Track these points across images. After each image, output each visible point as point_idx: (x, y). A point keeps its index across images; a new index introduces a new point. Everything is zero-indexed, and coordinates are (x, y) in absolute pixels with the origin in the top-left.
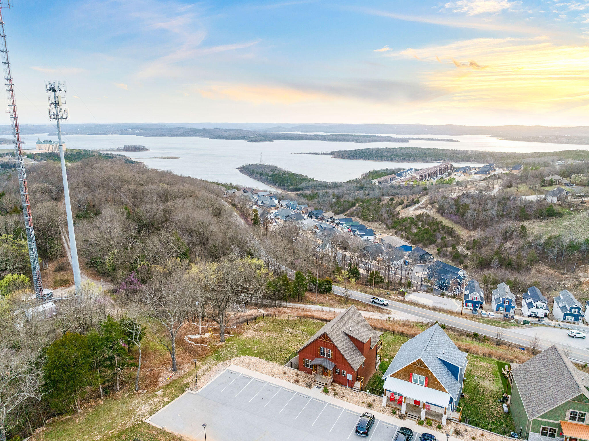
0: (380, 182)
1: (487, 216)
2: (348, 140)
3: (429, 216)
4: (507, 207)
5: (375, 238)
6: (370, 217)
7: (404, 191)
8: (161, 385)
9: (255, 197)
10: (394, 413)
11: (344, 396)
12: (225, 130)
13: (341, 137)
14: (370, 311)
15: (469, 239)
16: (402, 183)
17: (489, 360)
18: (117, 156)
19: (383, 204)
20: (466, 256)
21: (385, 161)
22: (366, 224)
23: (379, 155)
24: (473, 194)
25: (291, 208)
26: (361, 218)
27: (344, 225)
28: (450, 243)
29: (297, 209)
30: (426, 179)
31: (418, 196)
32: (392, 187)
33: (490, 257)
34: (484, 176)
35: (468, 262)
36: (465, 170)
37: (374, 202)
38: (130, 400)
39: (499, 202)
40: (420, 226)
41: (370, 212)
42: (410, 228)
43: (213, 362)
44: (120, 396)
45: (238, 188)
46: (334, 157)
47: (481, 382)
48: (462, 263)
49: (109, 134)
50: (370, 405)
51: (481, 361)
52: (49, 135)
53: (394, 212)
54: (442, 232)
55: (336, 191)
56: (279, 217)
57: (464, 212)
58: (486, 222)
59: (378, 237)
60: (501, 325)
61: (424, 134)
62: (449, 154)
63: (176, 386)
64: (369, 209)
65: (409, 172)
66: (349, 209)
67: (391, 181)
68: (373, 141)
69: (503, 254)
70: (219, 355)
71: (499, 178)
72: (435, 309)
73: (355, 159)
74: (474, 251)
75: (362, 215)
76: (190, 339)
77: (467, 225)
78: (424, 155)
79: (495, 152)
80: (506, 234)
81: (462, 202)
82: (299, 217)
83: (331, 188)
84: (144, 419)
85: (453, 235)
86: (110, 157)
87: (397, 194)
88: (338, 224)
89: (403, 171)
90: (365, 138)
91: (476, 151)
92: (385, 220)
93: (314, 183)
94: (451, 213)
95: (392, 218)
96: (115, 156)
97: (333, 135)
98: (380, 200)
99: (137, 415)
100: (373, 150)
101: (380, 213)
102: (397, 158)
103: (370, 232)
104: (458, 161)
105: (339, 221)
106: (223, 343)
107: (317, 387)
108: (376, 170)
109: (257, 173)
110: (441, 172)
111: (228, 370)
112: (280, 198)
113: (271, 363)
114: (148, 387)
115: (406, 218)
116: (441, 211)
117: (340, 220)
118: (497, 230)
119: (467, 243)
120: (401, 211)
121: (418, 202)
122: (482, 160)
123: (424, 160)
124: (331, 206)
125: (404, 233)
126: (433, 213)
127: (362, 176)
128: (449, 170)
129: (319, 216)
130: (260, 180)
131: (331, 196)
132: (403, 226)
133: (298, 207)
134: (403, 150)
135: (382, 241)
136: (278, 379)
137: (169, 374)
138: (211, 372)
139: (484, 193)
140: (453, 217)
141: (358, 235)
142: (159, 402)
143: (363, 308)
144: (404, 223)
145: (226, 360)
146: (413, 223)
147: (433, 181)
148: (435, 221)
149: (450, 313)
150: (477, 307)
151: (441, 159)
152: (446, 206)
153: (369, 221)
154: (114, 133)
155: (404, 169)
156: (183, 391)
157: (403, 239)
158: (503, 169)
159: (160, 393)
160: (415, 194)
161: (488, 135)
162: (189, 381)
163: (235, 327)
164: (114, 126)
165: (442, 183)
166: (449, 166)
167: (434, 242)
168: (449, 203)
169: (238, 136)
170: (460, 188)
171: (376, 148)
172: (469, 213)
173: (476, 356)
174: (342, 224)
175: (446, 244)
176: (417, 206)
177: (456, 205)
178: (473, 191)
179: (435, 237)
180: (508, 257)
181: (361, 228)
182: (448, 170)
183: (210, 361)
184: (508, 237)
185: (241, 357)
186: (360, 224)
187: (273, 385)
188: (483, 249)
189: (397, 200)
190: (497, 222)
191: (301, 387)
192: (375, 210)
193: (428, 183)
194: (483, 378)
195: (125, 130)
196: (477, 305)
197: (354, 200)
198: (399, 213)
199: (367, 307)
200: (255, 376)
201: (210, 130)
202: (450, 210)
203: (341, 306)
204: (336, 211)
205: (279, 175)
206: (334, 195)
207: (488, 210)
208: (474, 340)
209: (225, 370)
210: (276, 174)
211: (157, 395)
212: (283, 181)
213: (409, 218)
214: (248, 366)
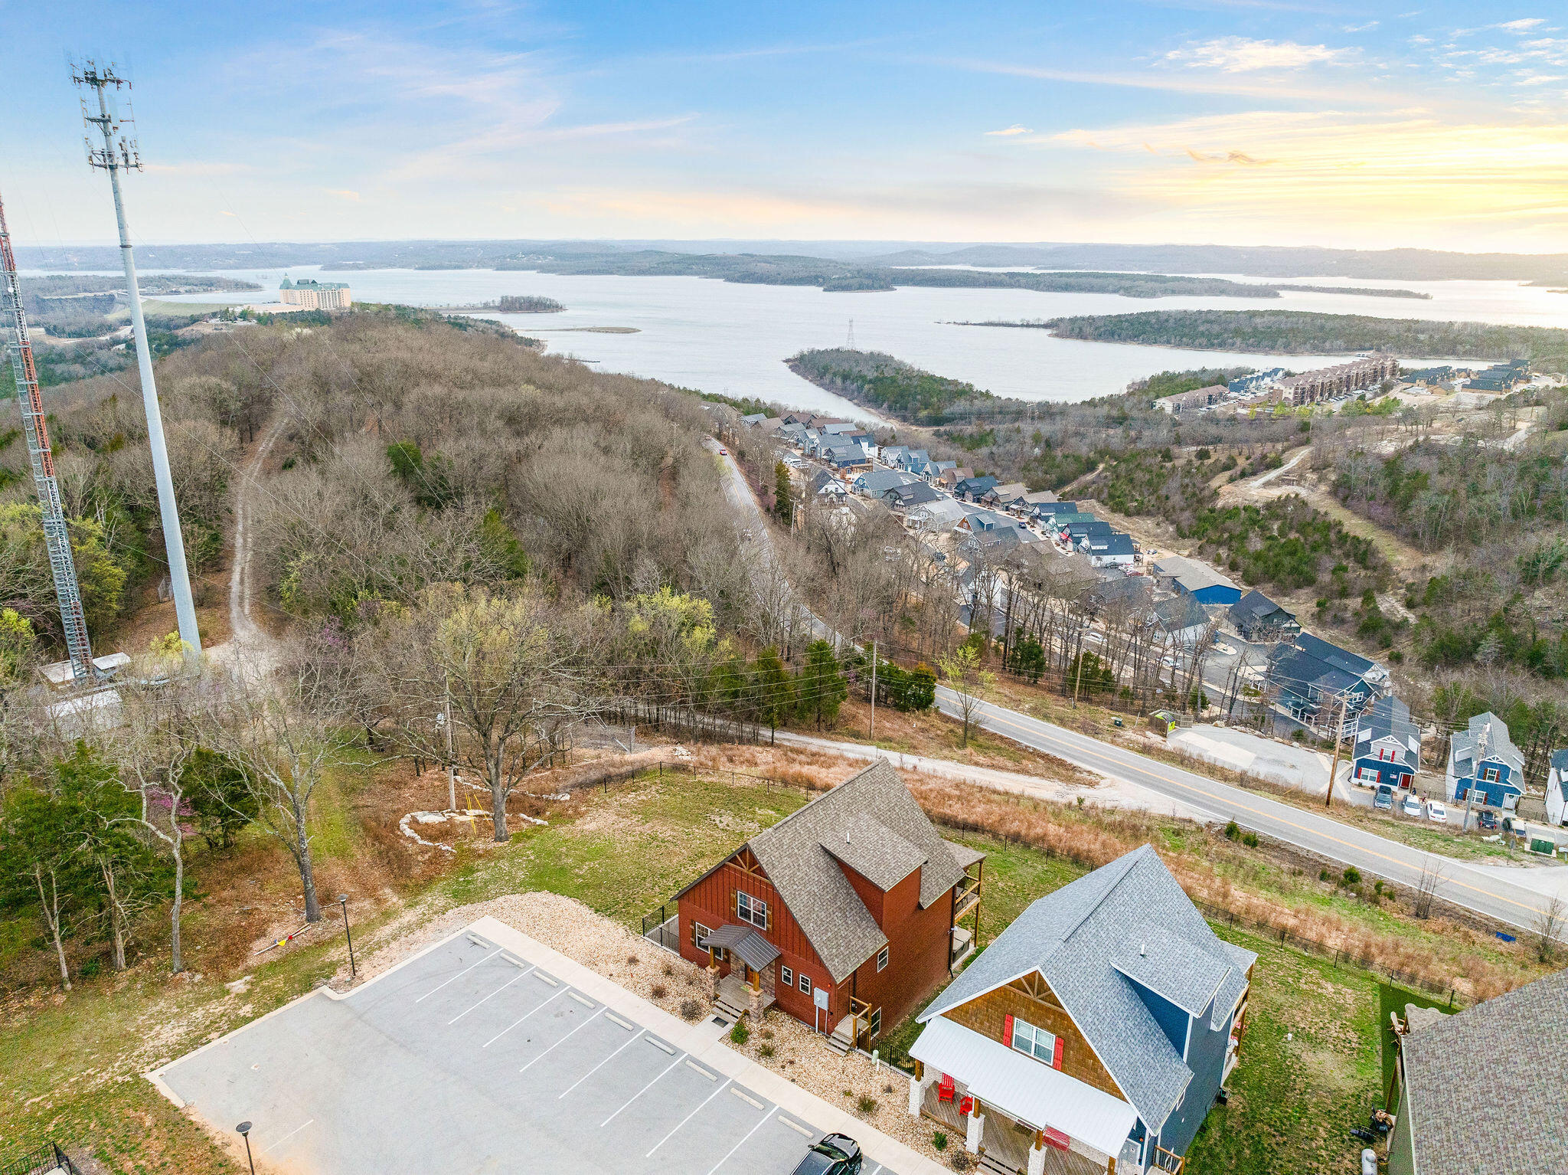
0: (1179, 405)
1: (1480, 510)
2: (1102, 290)
3: (1304, 503)
4: (1550, 486)
5: (1137, 560)
6: (1132, 501)
7: (1242, 432)
8: (252, 961)
9: (813, 435)
10: (941, 1143)
11: (792, 1062)
12: (767, 260)
13: (1084, 280)
14: (1032, 775)
15: (1418, 575)
16: (1242, 411)
17: (1355, 975)
18: (478, 323)
19: (1174, 467)
20: (1400, 626)
21: (1201, 347)
22: (1119, 523)
23: (1186, 330)
24: (1446, 445)
25: (910, 469)
26: (1106, 505)
27: (1052, 520)
28: (1357, 587)
29: (927, 473)
30: (1312, 400)
31: (1279, 447)
32: (1212, 419)
33: (1475, 633)
34: (1491, 396)
35: (1404, 645)
36: (1432, 378)
37: (1149, 461)
38: (144, 1001)
39: (1524, 471)
40: (1275, 534)
41: (1134, 488)
42: (1243, 538)
43: (440, 902)
44: (120, 987)
45: (771, 412)
46: (1057, 335)
47: (1304, 1055)
48: (1388, 646)
49: (471, 267)
50: (866, 1107)
51: (1324, 977)
52: (324, 269)
53: (1203, 489)
54: (1338, 552)
55: (1046, 428)
56: (867, 491)
57: (1411, 497)
58: (1477, 527)
59: (1146, 558)
60: (1454, 849)
61: (1328, 275)
62: (1393, 331)
63: (295, 969)
64: (1131, 481)
65: (1267, 380)
66: (1075, 478)
67: (1210, 403)
68: (1174, 292)
69: (1516, 624)
70: (469, 882)
71: (1538, 403)
72: (1244, 781)
73: (1116, 341)
74: (1428, 613)
75: (1112, 497)
76: (414, 822)
77: (1415, 535)
78: (1320, 334)
79: (1538, 329)
80: (1534, 564)
81: (1408, 468)
82: (922, 495)
83: (1033, 418)
84: (147, 1068)
85: (1369, 563)
86: (460, 326)
87: (1220, 441)
88: (1034, 519)
89: (1249, 376)
90: (1151, 284)
91: (1477, 324)
92: (1174, 511)
93: (989, 403)
94: (1372, 498)
95: (1195, 505)
96: (472, 323)
97: (1061, 275)
98: (1167, 456)
99: (135, 1054)
100: (1169, 314)
101: (1163, 492)
102: (1238, 341)
103: (1124, 544)
104: (1419, 353)
105: (1037, 511)
106: (501, 844)
107: (717, 1020)
108: (1171, 371)
109: (835, 374)
110: (1362, 381)
111: (469, 932)
112: (883, 441)
113: (607, 923)
114: (213, 964)
115: (1236, 508)
116: (1343, 492)
117: (1043, 506)
118: (1508, 553)
119: (1409, 588)
120: (1226, 489)
121: (1276, 464)
122: (1496, 351)
123: (1318, 349)
124: (1026, 468)
125: (1223, 552)
126: (1317, 497)
127: (1129, 387)
128: (1388, 377)
129: (983, 494)
130: (842, 392)
131: (1029, 441)
132: (1225, 530)
133: (928, 468)
134: (1258, 320)
135: (1155, 570)
136: (604, 980)
137: (291, 930)
138: (419, 933)
139: (1481, 443)
140: (1378, 511)
141: (1089, 551)
142: (222, 1015)
143: (1010, 764)
144: (1228, 523)
145: (480, 900)
146: (1254, 522)
147: (1336, 406)
148: (1319, 519)
149: (1294, 795)
150: (1394, 782)
151: (1367, 345)
152: (1357, 479)
153: (1128, 514)
154: (481, 264)
155: (1253, 372)
156: (308, 986)
157: (1220, 569)
158: (1555, 377)
159: (238, 986)
160: (1272, 440)
161: (1523, 279)
162: (342, 957)
163: (568, 797)
164: (484, 246)
165: (1360, 414)
166: (1388, 364)
167: (1310, 582)
168: (1367, 469)
169: (802, 274)
170: (1409, 428)
171: (1180, 312)
172: (1424, 501)
173: (1314, 956)
174: (1046, 519)
175: (1345, 589)
176: (1273, 475)
177: (1389, 475)
178: (1447, 436)
179: (1315, 565)
180: (1534, 637)
181: (1099, 532)
182: (1382, 377)
183: (434, 898)
184: (1540, 575)
185: (528, 895)
186: (1098, 519)
187: (579, 998)
188: (1458, 608)
189: (1219, 455)
190: (1511, 529)
191: (666, 1014)
192: (1150, 483)
193: (1318, 409)
194: (1314, 1041)
195: (510, 257)
196: (1395, 777)
197: (1092, 454)
198: (1216, 494)
199: (1025, 762)
200: (537, 962)
201: (725, 258)
202: (1370, 490)
203: (946, 752)
204: (1037, 481)
205: (893, 380)
206: (1036, 439)
207: (1485, 493)
208: (1342, 892)
209: (458, 934)
210: (887, 378)
211: (228, 992)
212: (902, 396)
213: (1245, 509)
214: (532, 928)
